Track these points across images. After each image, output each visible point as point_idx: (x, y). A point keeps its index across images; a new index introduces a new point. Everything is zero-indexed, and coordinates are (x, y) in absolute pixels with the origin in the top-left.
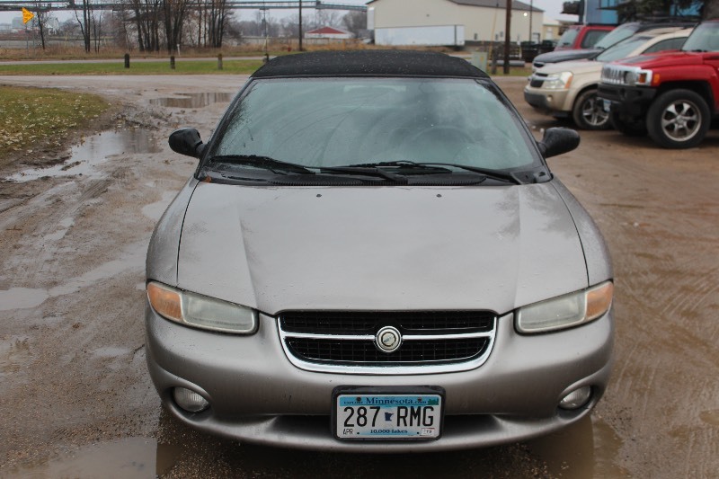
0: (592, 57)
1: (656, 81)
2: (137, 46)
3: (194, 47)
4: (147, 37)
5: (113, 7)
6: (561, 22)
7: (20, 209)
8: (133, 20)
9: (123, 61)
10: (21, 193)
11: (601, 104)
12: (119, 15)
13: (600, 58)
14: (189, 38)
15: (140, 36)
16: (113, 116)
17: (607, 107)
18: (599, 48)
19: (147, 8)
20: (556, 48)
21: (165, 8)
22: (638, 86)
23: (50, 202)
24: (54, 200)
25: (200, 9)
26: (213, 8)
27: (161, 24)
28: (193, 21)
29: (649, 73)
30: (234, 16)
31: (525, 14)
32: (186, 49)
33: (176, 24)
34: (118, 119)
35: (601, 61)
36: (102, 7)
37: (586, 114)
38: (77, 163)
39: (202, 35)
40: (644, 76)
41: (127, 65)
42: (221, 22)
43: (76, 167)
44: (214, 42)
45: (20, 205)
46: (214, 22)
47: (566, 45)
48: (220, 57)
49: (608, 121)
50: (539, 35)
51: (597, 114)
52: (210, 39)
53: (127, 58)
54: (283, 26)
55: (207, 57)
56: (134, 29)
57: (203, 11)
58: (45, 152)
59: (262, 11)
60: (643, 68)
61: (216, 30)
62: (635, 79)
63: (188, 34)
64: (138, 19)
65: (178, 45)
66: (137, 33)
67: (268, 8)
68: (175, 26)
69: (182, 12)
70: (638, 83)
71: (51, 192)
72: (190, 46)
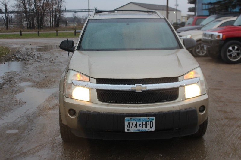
0: (199, 29)
1: (224, 38)
2: (26, 27)
3: (48, 27)
4: (30, 23)
5: (17, 12)
6: (188, 15)
8: (24, 17)
9: (19, 33)
11: (203, 47)
12: (19, 15)
13: (202, 29)
14: (46, 24)
15: (27, 23)
16: (11, 56)
17: (205, 48)
18: (202, 25)
19: (30, 13)
20: (186, 25)
21: (36, 13)
22: (217, 40)
25: (50, 13)
26: (55, 12)
27: (35, 19)
28: (48, 17)
29: (221, 34)
30: (63, 15)
31: (175, 12)
32: (45, 28)
34: (13, 57)
35: (203, 30)
37: (197, 51)
39: (51, 23)
40: (219, 36)
41: (21, 35)
42: (58, 18)
44: (56, 25)
46: (56, 18)
47: (189, 24)
48: (57, 31)
49: (206, 53)
50: (180, 20)
51: (202, 51)
52: (54, 24)
53: (21, 32)
54: (83, 18)
55: (53, 31)
56: (25, 21)
57: (52, 14)
59: (75, 13)
60: (219, 33)
61: (57, 21)
62: (216, 37)
64: (27, 17)
65: (42, 27)
66: (26, 22)
67: (77, 12)
68: (41, 19)
69: (43, 14)
70: (217, 39)
72: (47, 27)
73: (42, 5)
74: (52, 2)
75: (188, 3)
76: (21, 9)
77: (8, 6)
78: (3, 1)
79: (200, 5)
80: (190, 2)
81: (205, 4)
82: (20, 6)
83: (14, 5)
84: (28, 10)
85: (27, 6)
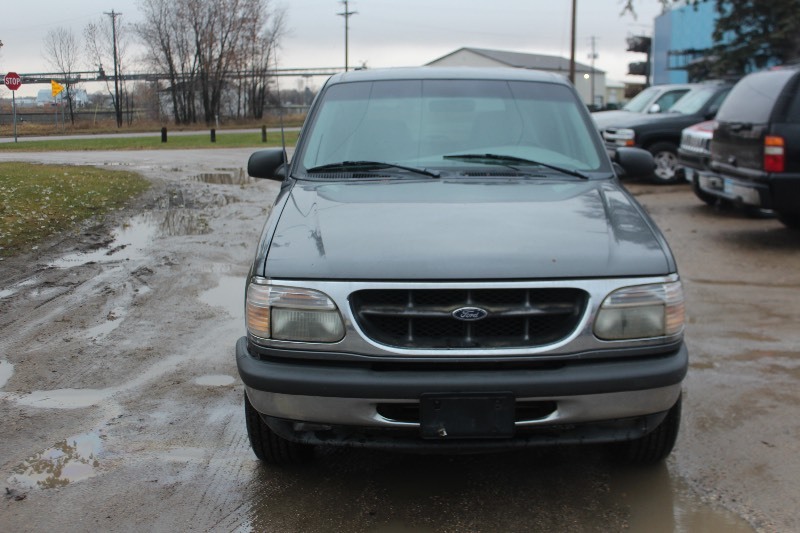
2: (172, 118)
3: (233, 118)
4: (183, 109)
5: (146, 77)
6: (627, 84)
7: (67, 298)
8: (168, 90)
9: (160, 134)
10: (66, 280)
12: (152, 86)
14: (227, 109)
15: (175, 107)
16: (155, 195)
19: (184, 78)
21: (202, 77)
23: (97, 290)
24: (102, 287)
25: (239, 77)
26: (253, 76)
27: (197, 94)
28: (232, 91)
30: (275, 84)
31: (587, 76)
32: (224, 123)
33: (214, 93)
36: (135, 77)
38: (123, 247)
39: (242, 106)
41: (164, 138)
42: (263, 90)
43: (122, 251)
44: (255, 112)
45: (66, 293)
46: (254, 91)
48: (264, 128)
50: (602, 98)
52: (250, 110)
53: (164, 132)
55: (248, 128)
56: (169, 101)
57: (243, 80)
58: (87, 235)
59: (304, 79)
61: (256, 100)
63: (228, 104)
64: (173, 89)
65: (217, 117)
66: (171, 105)
67: (311, 75)
68: (213, 97)
71: (98, 279)
72: (229, 118)
73: (216, 55)
74: (245, 47)
75: (629, 50)
76: (158, 67)
77: (124, 60)
78: (109, 45)
79: (663, 56)
80: (633, 46)
81: (677, 53)
82: (157, 59)
83: (141, 58)
84: (178, 70)
85: (176, 61)
